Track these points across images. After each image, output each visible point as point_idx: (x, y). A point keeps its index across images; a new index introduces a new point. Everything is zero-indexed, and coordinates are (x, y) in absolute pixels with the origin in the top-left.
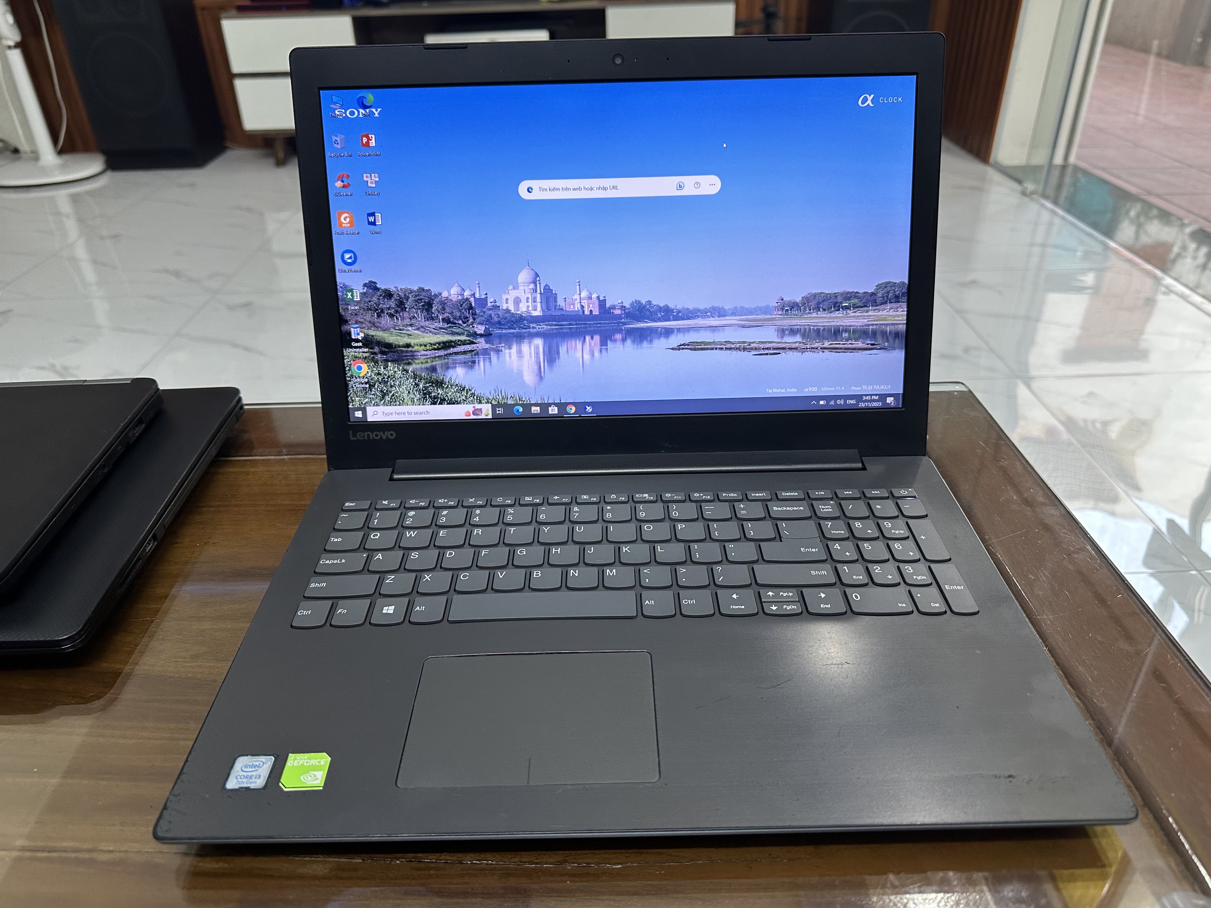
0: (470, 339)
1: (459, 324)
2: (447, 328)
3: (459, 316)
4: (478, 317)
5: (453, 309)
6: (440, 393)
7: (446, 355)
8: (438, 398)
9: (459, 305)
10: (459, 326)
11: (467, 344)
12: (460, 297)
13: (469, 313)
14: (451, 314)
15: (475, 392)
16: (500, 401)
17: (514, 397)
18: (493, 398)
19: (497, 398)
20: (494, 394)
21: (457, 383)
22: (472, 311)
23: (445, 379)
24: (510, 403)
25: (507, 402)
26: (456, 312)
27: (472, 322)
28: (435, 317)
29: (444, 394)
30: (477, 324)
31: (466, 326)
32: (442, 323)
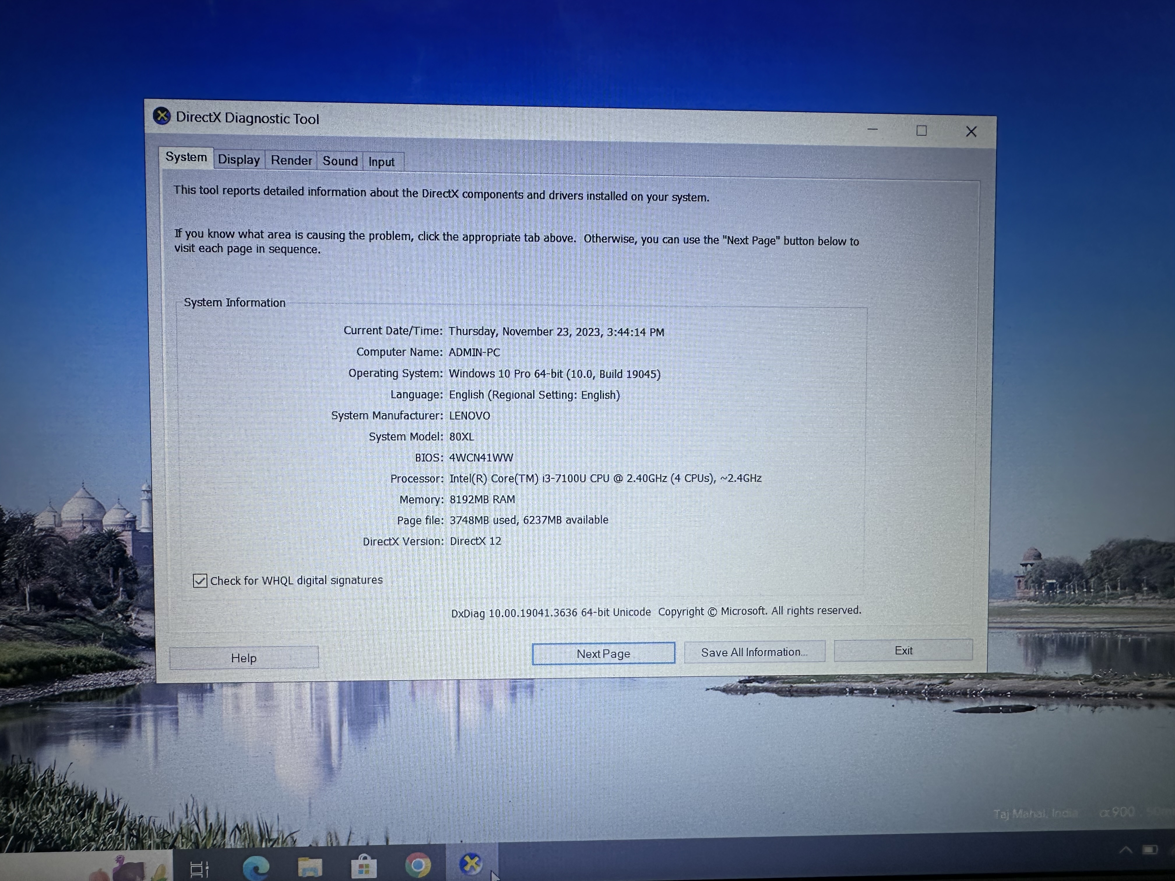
0: (115, 653)
1: (82, 609)
2: (47, 619)
3: (83, 586)
4: (143, 590)
5: (67, 564)
6: (17, 815)
7: (36, 702)
8: (8, 830)
9: (86, 551)
10: (82, 614)
11: (106, 670)
12: (89, 530)
13: (115, 577)
14: (58, 578)
15: (126, 813)
16: (200, 840)
17: (244, 829)
18: (181, 832)
19: (191, 832)
20: (184, 818)
21: (70, 786)
22: (125, 572)
23: (32, 775)
24: (231, 848)
25: (224, 844)
26: (75, 573)
27: (123, 603)
28: (11, 589)
29: (26, 819)
30: (137, 609)
31: (105, 615)
32: (30, 606)
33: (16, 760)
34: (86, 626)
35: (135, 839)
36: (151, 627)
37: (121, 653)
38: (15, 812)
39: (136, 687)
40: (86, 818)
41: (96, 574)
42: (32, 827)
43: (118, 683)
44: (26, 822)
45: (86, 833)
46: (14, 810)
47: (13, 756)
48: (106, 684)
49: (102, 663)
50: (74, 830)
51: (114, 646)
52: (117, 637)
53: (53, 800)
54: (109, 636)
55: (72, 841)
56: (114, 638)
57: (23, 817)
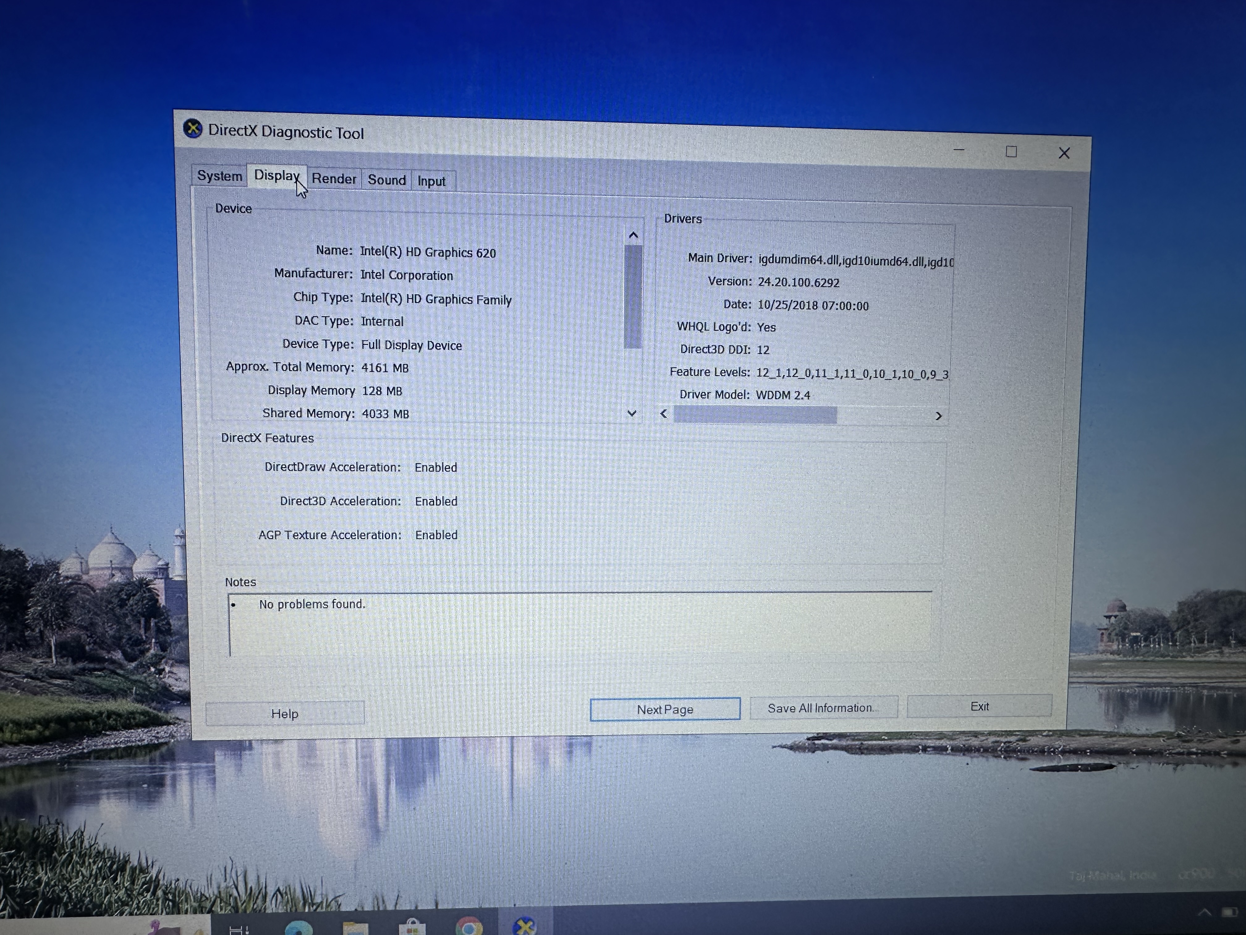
0: (147, 708)
1: (113, 662)
2: (74, 673)
3: (113, 637)
4: (177, 641)
5: (95, 614)
6: (45, 879)
7: (63, 760)
8: (36, 894)
9: (116, 600)
10: (111, 667)
11: (138, 726)
12: (118, 578)
13: (147, 628)
14: (85, 628)
15: (161, 876)
16: (240, 904)
17: (286, 893)
18: (219, 896)
19: (230, 896)
20: (223, 881)
21: (101, 848)
22: (158, 622)
23: (61, 836)
24: (272, 913)
25: (265, 909)
26: (103, 624)
27: (155, 655)
28: (36, 640)
29: (55, 882)
30: (171, 662)
31: (136, 668)
32: (56, 658)
33: (44, 821)
34: (116, 680)
35: (171, 904)
36: (185, 681)
37: (155, 709)
38: (43, 875)
39: (171, 744)
40: (118, 881)
41: (126, 625)
42: (62, 891)
43: (151, 740)
44: (55, 885)
45: (119, 897)
46: (41, 873)
47: (40, 817)
48: (139, 741)
49: (134, 718)
50: (107, 894)
51: (147, 701)
52: (150, 692)
53: (84, 862)
54: (141, 691)
55: (104, 906)
56: (147, 693)
57: (52, 880)
